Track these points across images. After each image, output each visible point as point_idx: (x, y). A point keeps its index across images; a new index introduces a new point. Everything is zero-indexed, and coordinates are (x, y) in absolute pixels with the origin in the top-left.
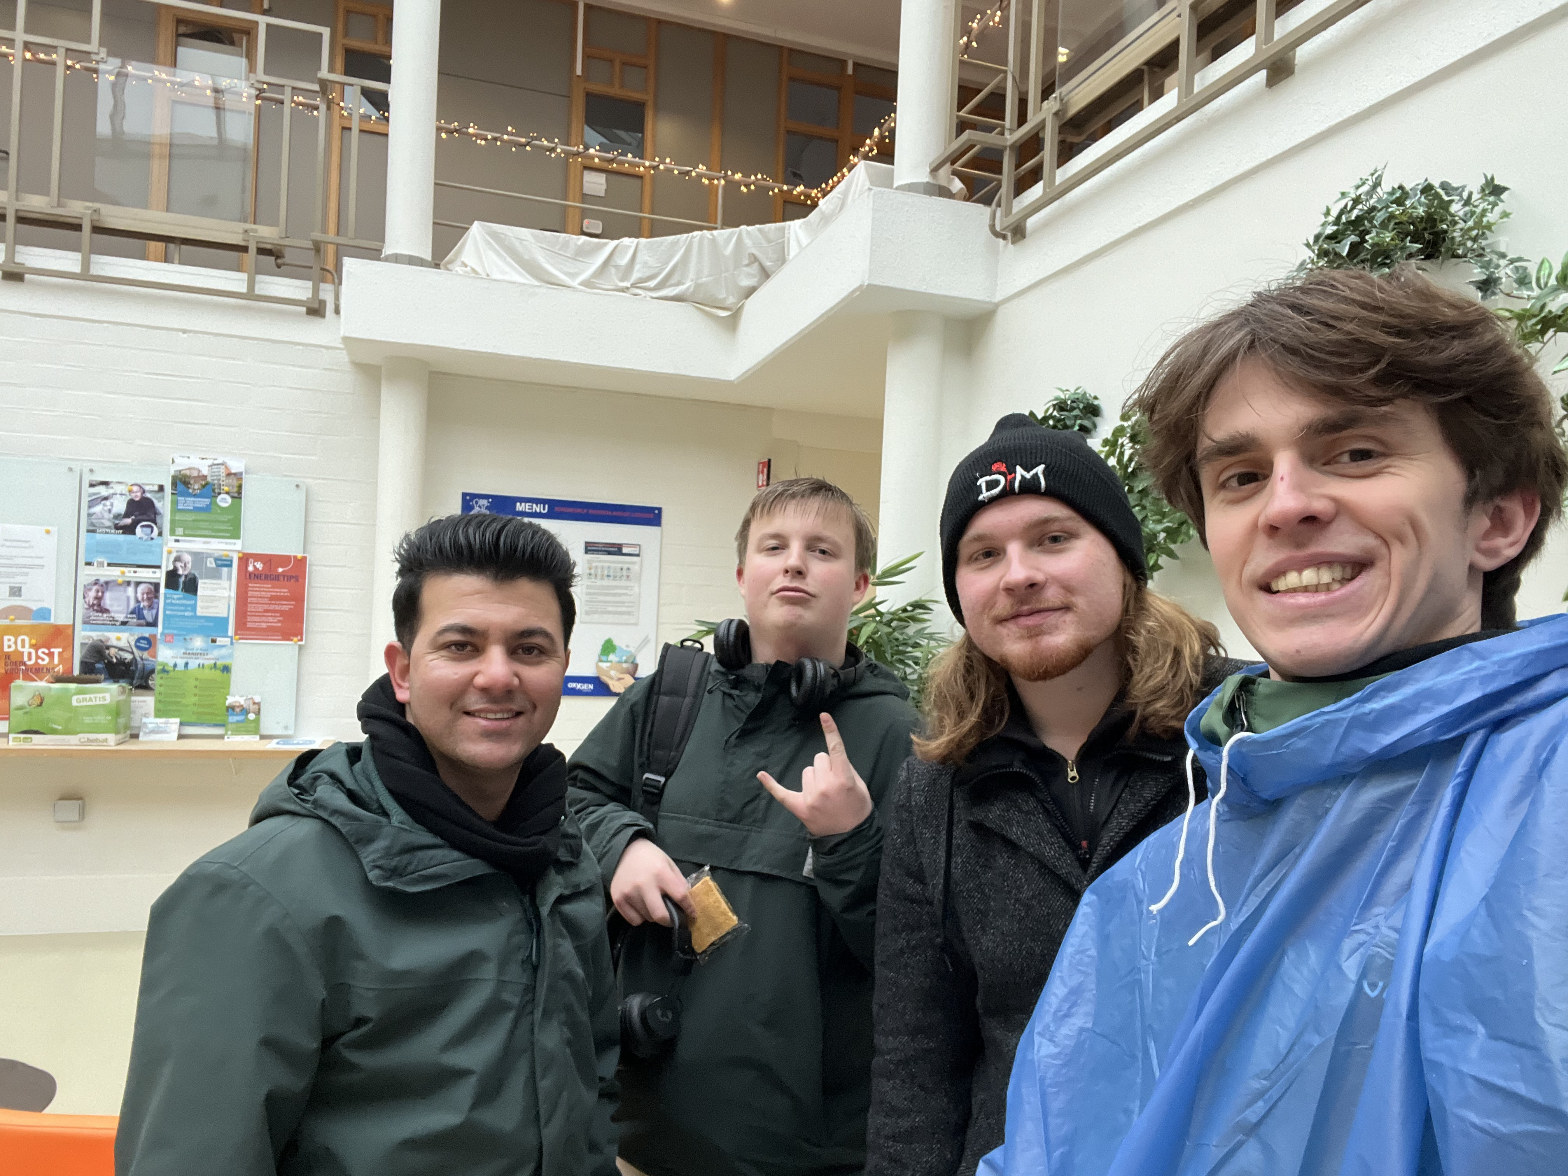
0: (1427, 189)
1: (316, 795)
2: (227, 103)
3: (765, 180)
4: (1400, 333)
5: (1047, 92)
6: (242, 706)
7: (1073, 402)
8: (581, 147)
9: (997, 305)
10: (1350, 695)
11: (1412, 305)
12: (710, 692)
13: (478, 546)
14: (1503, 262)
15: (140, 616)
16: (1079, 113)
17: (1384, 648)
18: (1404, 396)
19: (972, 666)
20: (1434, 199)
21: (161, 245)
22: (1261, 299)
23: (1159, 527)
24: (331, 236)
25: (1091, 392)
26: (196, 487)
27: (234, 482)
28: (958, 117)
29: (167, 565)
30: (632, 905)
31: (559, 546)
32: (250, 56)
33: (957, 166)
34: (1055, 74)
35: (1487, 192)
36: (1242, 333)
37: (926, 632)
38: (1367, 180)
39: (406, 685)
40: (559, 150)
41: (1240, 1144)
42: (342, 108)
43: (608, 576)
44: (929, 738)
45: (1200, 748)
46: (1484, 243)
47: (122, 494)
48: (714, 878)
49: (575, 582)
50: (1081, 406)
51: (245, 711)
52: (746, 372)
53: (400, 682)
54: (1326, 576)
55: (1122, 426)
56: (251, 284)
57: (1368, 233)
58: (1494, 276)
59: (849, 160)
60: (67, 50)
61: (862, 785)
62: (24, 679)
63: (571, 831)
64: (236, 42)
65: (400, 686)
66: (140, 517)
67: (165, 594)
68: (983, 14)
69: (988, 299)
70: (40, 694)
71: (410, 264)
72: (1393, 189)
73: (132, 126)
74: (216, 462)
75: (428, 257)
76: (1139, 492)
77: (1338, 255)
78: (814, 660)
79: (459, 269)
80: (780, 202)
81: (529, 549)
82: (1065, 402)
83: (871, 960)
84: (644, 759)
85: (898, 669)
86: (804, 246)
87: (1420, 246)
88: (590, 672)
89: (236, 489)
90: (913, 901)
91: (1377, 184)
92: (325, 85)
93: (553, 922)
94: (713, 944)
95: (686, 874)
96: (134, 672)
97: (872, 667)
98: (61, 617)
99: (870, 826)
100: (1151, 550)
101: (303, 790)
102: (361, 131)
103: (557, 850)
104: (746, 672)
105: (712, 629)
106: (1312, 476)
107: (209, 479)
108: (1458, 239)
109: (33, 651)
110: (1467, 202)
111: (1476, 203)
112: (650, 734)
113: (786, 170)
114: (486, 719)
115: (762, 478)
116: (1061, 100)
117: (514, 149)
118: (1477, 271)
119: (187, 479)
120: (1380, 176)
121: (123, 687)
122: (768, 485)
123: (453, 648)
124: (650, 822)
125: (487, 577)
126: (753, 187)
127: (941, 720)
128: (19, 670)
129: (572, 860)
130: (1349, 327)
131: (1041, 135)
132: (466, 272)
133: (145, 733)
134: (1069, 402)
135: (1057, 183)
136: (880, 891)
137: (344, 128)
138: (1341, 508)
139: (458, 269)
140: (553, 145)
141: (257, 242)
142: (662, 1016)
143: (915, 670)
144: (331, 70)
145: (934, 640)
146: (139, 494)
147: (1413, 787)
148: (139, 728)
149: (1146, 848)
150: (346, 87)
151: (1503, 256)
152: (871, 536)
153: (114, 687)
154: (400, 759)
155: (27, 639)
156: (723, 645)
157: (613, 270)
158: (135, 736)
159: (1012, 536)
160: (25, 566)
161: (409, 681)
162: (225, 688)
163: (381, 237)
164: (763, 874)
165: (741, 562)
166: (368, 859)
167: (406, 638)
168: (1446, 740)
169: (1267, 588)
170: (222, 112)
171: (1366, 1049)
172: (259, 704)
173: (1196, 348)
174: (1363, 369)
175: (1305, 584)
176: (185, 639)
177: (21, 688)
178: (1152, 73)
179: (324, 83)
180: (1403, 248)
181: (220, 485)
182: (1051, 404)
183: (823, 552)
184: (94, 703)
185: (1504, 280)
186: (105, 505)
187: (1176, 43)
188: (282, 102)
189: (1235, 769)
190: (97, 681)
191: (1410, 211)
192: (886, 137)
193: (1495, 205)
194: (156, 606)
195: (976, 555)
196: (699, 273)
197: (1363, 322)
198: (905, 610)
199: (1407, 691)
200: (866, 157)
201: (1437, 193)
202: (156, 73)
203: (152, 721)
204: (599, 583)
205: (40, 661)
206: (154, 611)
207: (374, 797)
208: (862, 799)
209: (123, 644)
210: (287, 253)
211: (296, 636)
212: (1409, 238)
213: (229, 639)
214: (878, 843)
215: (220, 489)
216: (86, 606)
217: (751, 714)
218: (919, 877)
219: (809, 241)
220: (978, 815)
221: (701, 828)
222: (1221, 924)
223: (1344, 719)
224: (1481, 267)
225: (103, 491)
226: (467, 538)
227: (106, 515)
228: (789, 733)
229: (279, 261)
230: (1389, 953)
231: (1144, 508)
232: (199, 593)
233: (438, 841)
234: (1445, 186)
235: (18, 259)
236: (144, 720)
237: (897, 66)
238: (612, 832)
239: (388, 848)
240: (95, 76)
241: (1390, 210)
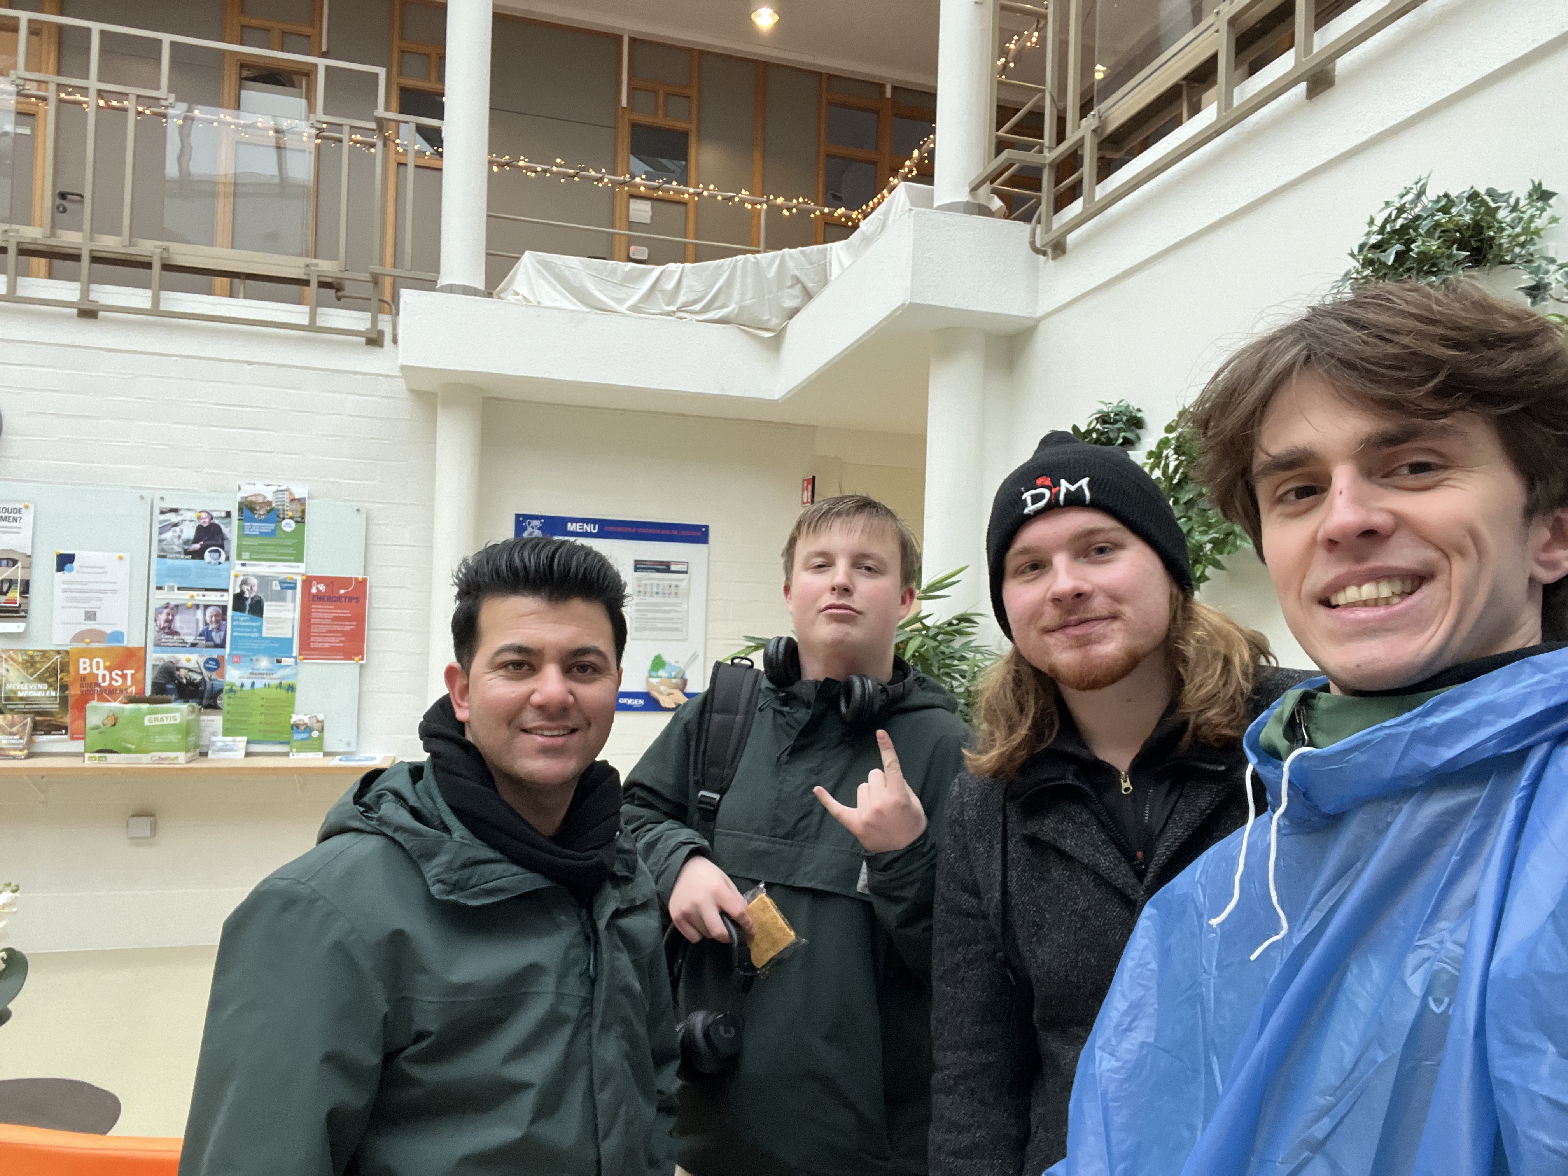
0: (1473, 197)
1: (381, 813)
2: (288, 142)
3: (806, 203)
4: (1457, 345)
5: (1085, 108)
6: (306, 724)
7: (1116, 415)
8: (628, 176)
9: (1038, 321)
10: (1410, 710)
11: (1470, 318)
12: (761, 710)
13: (533, 568)
14: (1552, 267)
15: (209, 638)
16: (1117, 130)
17: (1447, 661)
18: (1463, 409)
19: (1021, 681)
20: (1480, 206)
21: (226, 281)
22: (1316, 313)
23: (1206, 538)
24: (388, 268)
25: (1134, 404)
26: (262, 513)
27: (297, 507)
28: (997, 136)
29: (234, 589)
30: (690, 923)
31: (610, 567)
32: (310, 97)
33: (996, 185)
34: (1093, 91)
35: (1535, 197)
36: (1298, 348)
37: (973, 644)
38: (1412, 188)
39: (466, 704)
40: (606, 180)
41: (1306, 1162)
42: (397, 145)
43: (657, 593)
44: (980, 753)
45: (1259, 763)
46: (1532, 249)
47: (190, 521)
48: (769, 894)
49: (626, 602)
50: (1125, 418)
51: (309, 729)
52: (790, 391)
53: (459, 701)
54: (1385, 590)
55: (1167, 438)
56: (313, 316)
57: (1414, 241)
58: (1543, 282)
59: (889, 182)
60: (138, 96)
61: (916, 801)
62: (98, 700)
63: (627, 846)
64: (296, 84)
65: (460, 706)
66: (208, 543)
67: (233, 616)
68: (1020, 34)
69: (1028, 315)
70: (114, 715)
71: (464, 294)
72: (1439, 197)
73: (198, 167)
74: (280, 488)
75: (481, 286)
76: (1185, 503)
77: (1383, 264)
78: (862, 677)
79: (511, 298)
80: (821, 224)
81: (582, 570)
82: (1108, 415)
83: (928, 976)
84: (698, 777)
85: (945, 683)
86: (846, 266)
87: (1468, 253)
88: (640, 688)
89: (299, 514)
90: (969, 915)
91: (1421, 193)
92: (381, 124)
93: (611, 935)
94: (771, 960)
95: (742, 891)
96: (203, 692)
97: (920, 681)
98: (134, 640)
99: (924, 843)
100: (1197, 561)
101: (368, 808)
102: (417, 166)
103: (613, 864)
104: (796, 688)
105: (761, 644)
106: (1369, 488)
107: (274, 505)
108: (1506, 246)
109: (107, 674)
110: (1515, 208)
111: (1523, 209)
112: (705, 752)
113: (827, 192)
114: (542, 735)
115: (807, 495)
116: (1100, 117)
117: (563, 180)
118: (1526, 277)
119: (253, 506)
120: (1424, 185)
121: (193, 707)
122: (812, 502)
123: (511, 667)
124: (705, 838)
125: (542, 598)
126: (794, 210)
127: (992, 734)
128: (94, 691)
129: (627, 874)
130: (1406, 340)
131: (1080, 152)
132: (517, 300)
133: (214, 752)
134: (1112, 415)
135: (1097, 199)
136: (936, 906)
137: (399, 164)
138: (1401, 522)
139: (509, 297)
140: (601, 175)
141: (319, 276)
142: (726, 1033)
143: (962, 684)
144: (387, 108)
145: (981, 653)
146: (207, 520)
147: (1477, 800)
148: (208, 746)
149: (1205, 863)
150: (402, 125)
151: (1552, 261)
152: (916, 551)
153: (184, 707)
154: (460, 775)
155: (101, 660)
156: (773, 663)
157: (659, 295)
158: (204, 754)
159: (1059, 548)
160: (100, 592)
161: (468, 701)
162: (290, 706)
163: (435, 266)
164: (817, 890)
165: (788, 578)
166: (430, 874)
167: (466, 658)
168: (1509, 754)
169: (1326, 603)
170: (283, 151)
171: (1433, 1065)
172: (322, 722)
173: (1251, 363)
174: (1423, 381)
175: (1364, 598)
176: (252, 660)
177: (95, 708)
178: (1191, 88)
179: (380, 121)
180: (1450, 256)
181: (284, 510)
182: (1094, 417)
183: (869, 569)
184: (165, 722)
185: (1554, 285)
186: (175, 531)
187: (1214, 58)
188: (340, 141)
189: (1295, 782)
190: (169, 702)
191: (1456, 219)
192: (926, 158)
193: (1543, 210)
194: (223, 628)
195: (1022, 568)
196: (743, 294)
197: (1421, 335)
198: (950, 624)
199: (1470, 704)
200: (906, 179)
201: (1483, 200)
202: (222, 116)
203: (220, 740)
204: (649, 600)
205: (113, 683)
206: (222, 633)
207: (436, 813)
208: (917, 817)
209: (192, 665)
210: (347, 285)
211: (358, 655)
212: (1455, 246)
213: (293, 660)
214: (931, 860)
215: (284, 514)
216: (157, 629)
217: (802, 730)
218: (976, 893)
219: (851, 261)
220: (1032, 827)
221: (755, 844)
222: (1283, 938)
223: (1406, 733)
224: (1530, 273)
225: (173, 518)
226: (522, 561)
227: (176, 541)
228: (840, 748)
229: (340, 294)
230: (1455, 968)
231: (1190, 519)
232: (264, 615)
233: (498, 855)
234: (1491, 193)
235: (93, 297)
236: (213, 739)
237: (935, 88)
238: (669, 850)
239: (451, 862)
240: (164, 120)
241: (1436, 218)
